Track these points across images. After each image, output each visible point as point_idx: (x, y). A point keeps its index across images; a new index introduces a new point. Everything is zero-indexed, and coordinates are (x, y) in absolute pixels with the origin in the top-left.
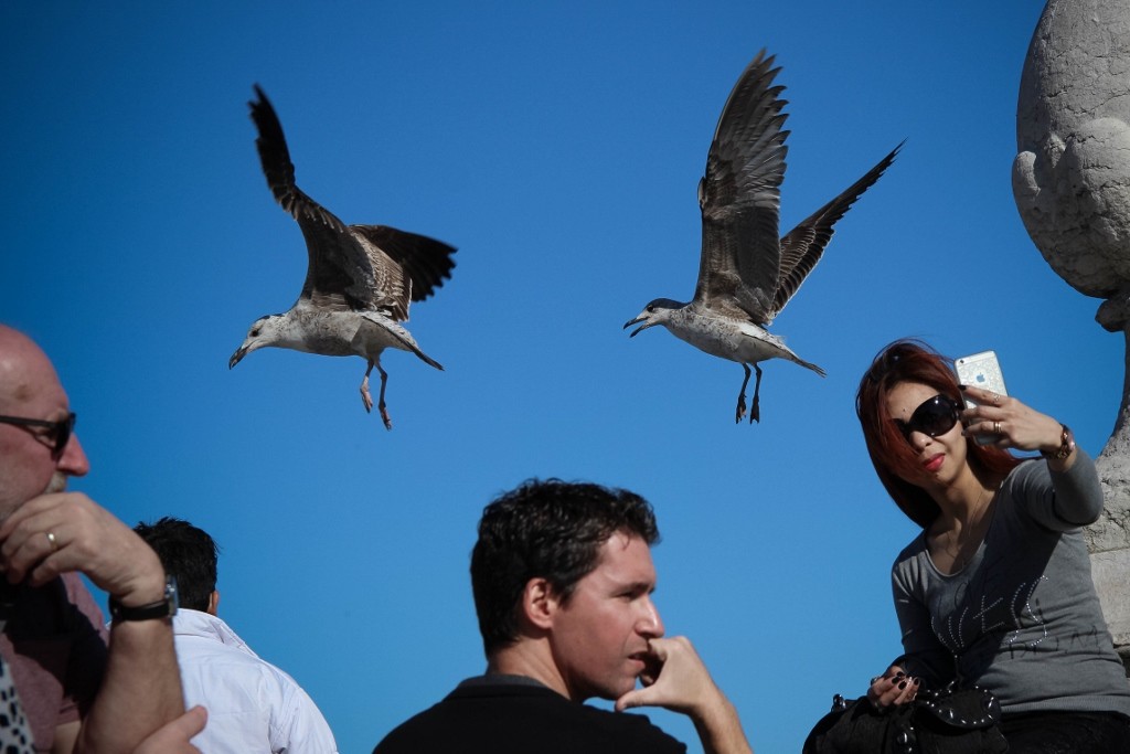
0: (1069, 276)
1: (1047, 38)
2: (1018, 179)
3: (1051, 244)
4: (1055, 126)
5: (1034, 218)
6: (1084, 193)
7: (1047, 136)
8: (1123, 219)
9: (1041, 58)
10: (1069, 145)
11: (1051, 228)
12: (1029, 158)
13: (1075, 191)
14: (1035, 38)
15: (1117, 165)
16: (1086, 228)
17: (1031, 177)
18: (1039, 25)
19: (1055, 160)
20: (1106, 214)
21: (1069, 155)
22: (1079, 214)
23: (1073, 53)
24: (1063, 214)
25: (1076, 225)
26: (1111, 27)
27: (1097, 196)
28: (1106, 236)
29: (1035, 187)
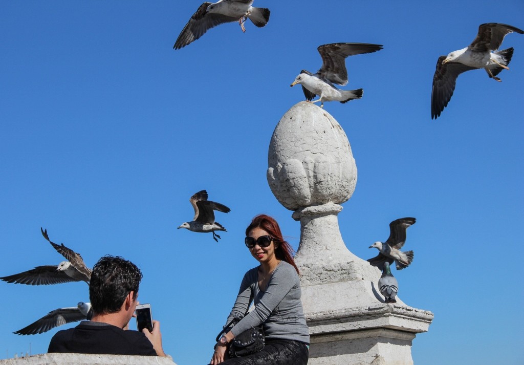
0: (284, 204)
1: (277, 136)
2: (268, 175)
3: (278, 194)
4: (279, 161)
5: (273, 187)
6: (288, 180)
7: (277, 163)
8: (299, 188)
9: (275, 141)
10: (283, 166)
11: (278, 190)
12: (272, 169)
13: (285, 180)
14: (273, 136)
15: (297, 173)
16: (288, 190)
17: (272, 175)
18: (274, 132)
19: (279, 170)
20: (294, 186)
21: (283, 169)
22: (286, 186)
23: (284, 140)
24: (282, 186)
25: (286, 189)
26: (295, 134)
27: (291, 181)
28: (294, 193)
29: (273, 178)
